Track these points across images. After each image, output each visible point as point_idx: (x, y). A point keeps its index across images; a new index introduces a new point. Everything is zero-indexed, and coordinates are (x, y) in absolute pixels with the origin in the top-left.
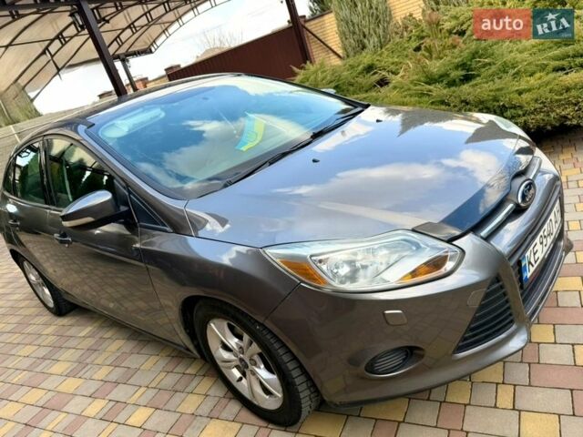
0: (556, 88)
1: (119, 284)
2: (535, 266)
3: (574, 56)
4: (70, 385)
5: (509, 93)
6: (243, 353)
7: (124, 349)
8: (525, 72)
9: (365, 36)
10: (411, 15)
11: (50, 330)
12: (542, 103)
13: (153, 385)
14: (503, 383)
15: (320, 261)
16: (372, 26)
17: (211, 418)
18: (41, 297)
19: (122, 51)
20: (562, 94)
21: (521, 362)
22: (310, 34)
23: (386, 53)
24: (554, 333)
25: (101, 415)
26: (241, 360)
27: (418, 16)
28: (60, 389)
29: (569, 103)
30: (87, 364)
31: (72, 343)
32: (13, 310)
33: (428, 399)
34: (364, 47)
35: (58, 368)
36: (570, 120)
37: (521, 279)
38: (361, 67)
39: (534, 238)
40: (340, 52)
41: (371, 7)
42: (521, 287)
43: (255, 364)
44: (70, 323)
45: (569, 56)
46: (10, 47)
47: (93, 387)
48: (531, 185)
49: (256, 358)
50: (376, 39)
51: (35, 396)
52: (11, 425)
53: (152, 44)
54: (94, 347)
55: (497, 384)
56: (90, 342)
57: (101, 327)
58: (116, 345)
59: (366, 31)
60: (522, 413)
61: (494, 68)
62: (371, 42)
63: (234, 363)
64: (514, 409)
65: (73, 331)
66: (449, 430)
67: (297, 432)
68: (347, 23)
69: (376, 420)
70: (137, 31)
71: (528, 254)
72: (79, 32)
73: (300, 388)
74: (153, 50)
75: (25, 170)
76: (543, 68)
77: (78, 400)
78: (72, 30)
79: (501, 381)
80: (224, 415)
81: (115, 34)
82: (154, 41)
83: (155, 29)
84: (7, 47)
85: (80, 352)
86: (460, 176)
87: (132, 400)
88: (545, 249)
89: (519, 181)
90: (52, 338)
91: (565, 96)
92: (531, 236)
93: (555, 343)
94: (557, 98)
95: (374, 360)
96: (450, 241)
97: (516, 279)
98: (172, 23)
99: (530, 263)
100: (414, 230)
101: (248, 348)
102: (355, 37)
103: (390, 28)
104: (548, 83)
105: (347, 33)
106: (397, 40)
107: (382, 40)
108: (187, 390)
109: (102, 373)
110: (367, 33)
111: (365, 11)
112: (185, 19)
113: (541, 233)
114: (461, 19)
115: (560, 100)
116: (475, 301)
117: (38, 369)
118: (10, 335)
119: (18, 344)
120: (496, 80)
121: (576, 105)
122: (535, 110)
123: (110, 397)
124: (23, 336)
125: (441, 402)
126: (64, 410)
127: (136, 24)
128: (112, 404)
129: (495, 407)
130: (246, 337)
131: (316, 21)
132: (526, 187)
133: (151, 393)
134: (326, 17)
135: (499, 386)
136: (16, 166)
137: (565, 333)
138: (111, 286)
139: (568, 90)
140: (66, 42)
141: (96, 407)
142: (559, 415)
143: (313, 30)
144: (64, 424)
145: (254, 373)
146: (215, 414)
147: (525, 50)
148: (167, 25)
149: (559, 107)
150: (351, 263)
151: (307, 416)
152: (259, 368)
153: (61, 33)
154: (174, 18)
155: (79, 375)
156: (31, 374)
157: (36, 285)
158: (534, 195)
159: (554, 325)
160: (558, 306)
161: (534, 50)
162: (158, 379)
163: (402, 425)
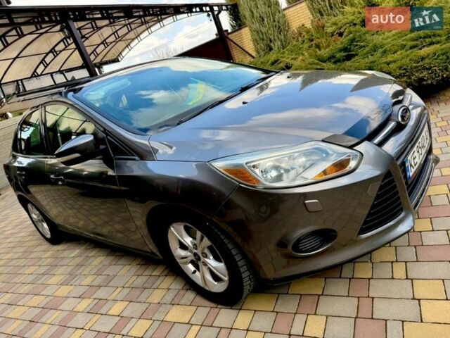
0: (414, 58)
1: (101, 214)
2: (415, 168)
3: (425, 37)
4: (64, 291)
5: (380, 64)
6: (196, 249)
7: (105, 263)
8: (390, 51)
9: (271, 41)
10: (303, 25)
11: (49, 254)
12: (405, 69)
13: (128, 285)
14: (397, 261)
15: (254, 167)
16: (276, 34)
17: (173, 305)
18: (41, 231)
19: (98, 60)
20: (418, 62)
21: (409, 245)
22: (232, 43)
23: (287, 52)
24: (432, 224)
25: (88, 310)
26: (195, 254)
27: (309, 25)
28: (55, 294)
29: (425, 68)
30: (77, 275)
31: (65, 262)
32: (20, 243)
33: (340, 277)
34: (271, 49)
35: (54, 280)
36: (426, 81)
37: (405, 176)
38: (269, 63)
39: (412, 147)
40: (254, 54)
41: (274, 21)
42: (407, 183)
43: (206, 257)
44: (63, 249)
45: (421, 38)
46: (17, 59)
47: (81, 291)
48: (407, 110)
49: (206, 251)
50: (279, 43)
51: (38, 300)
52: (19, 322)
53: (119, 55)
54: (82, 264)
55: (392, 262)
56: (78, 260)
57: (86, 249)
58: (98, 260)
59: (272, 37)
60: (414, 281)
61: (367, 49)
62: (276, 45)
63: (190, 259)
64: (407, 278)
65: (66, 254)
66: (358, 298)
67: (240, 309)
68: (258, 32)
69: (301, 295)
70: (108, 46)
71: (409, 158)
72: (66, 47)
73: (242, 270)
74: (120, 59)
75: (28, 141)
76: (403, 47)
77: (69, 300)
78: (61, 46)
79: (395, 260)
80: (183, 301)
81: (93, 48)
82: (121, 53)
83: (121, 45)
84: (14, 59)
85: (71, 268)
86: (348, 113)
87: (112, 297)
88: (421, 157)
89: (397, 107)
90: (49, 260)
91: (421, 63)
92: (410, 146)
93: (433, 230)
94: (415, 65)
95: (299, 241)
96: (351, 147)
97: (402, 176)
98: (133, 39)
99: (411, 165)
100: (323, 141)
101: (200, 244)
102: (264, 42)
103: (289, 35)
104: (408, 56)
105: (258, 40)
106: (295, 43)
107: (284, 43)
108: (154, 287)
109: (88, 281)
110: (272, 39)
111: (271, 24)
112: (142, 36)
113: (417, 144)
114: (340, 24)
115: (418, 67)
116: (373, 191)
117: (39, 282)
118: (18, 260)
119: (24, 266)
120: (370, 57)
121: (429, 69)
122: (400, 75)
123: (95, 296)
124: (28, 260)
125: (350, 279)
126: (60, 308)
127: (107, 41)
128: (96, 301)
129: (393, 278)
130: (199, 234)
131: (236, 33)
132: (403, 110)
133: (126, 291)
134: (243, 30)
135: (394, 264)
136: (21, 139)
137: (440, 223)
138: (96, 216)
139: (423, 59)
140: (58, 55)
141: (84, 304)
142: (443, 280)
143: (234, 40)
144: (60, 319)
145: (205, 264)
146: (176, 301)
147: (388, 38)
148: (129, 41)
149: (417, 72)
150: (277, 168)
151: (248, 294)
152: (209, 259)
153: (53, 48)
154: (134, 37)
155: (71, 283)
156: (34, 285)
157: (37, 222)
158: (410, 116)
159: (431, 218)
160: (432, 205)
161: (395, 37)
162: (131, 281)
163: (321, 297)
